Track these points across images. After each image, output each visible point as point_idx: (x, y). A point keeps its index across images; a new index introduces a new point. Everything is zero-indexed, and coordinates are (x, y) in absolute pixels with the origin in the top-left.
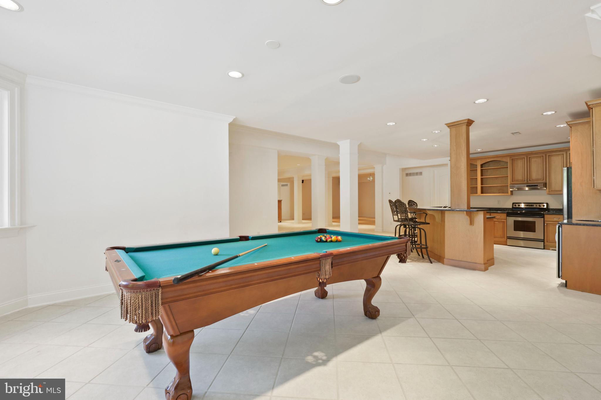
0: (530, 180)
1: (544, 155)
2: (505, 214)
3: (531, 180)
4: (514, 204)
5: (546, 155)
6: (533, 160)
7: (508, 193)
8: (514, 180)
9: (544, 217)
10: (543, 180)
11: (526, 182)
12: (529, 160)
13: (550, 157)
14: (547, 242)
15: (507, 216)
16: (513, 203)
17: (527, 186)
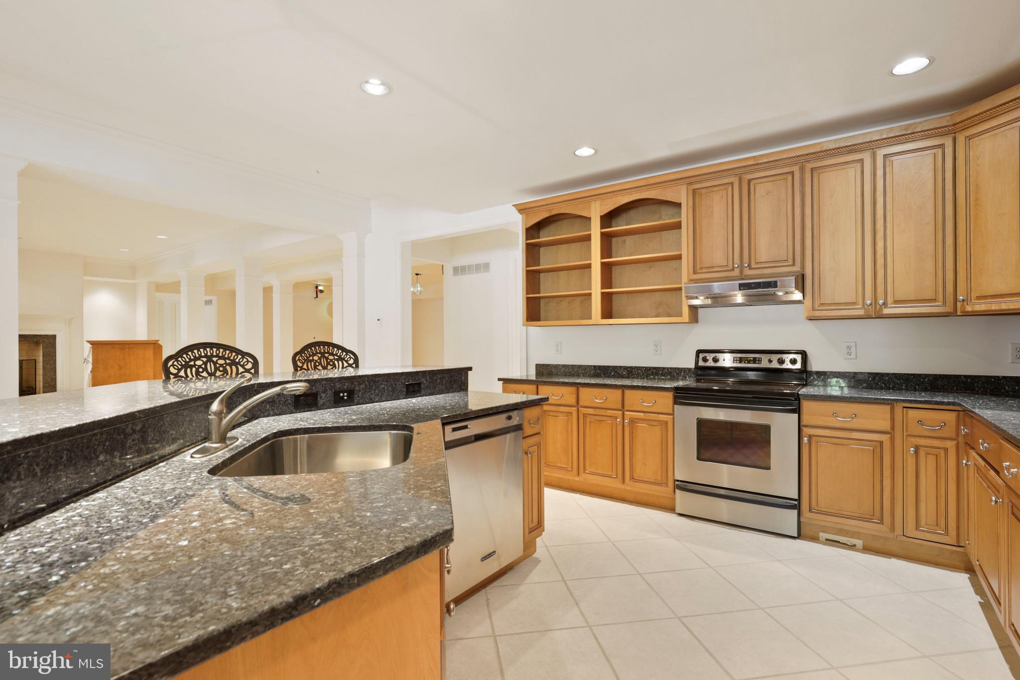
0: (749, 265)
1: (796, 169)
2: (670, 396)
3: (753, 266)
4: (701, 356)
5: (802, 169)
6: (760, 190)
7: (681, 316)
8: (701, 268)
9: (797, 411)
10: (794, 265)
11: (736, 272)
12: (747, 190)
13: (815, 175)
14: (810, 511)
15: (677, 401)
16: (699, 352)
17: (742, 287)
